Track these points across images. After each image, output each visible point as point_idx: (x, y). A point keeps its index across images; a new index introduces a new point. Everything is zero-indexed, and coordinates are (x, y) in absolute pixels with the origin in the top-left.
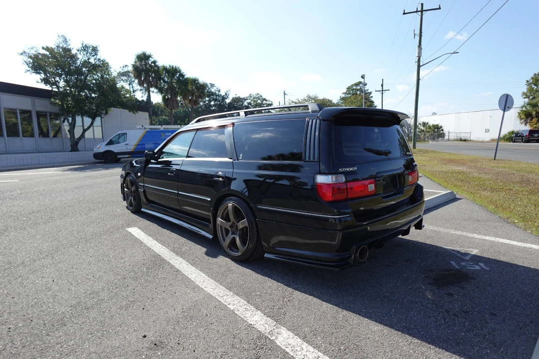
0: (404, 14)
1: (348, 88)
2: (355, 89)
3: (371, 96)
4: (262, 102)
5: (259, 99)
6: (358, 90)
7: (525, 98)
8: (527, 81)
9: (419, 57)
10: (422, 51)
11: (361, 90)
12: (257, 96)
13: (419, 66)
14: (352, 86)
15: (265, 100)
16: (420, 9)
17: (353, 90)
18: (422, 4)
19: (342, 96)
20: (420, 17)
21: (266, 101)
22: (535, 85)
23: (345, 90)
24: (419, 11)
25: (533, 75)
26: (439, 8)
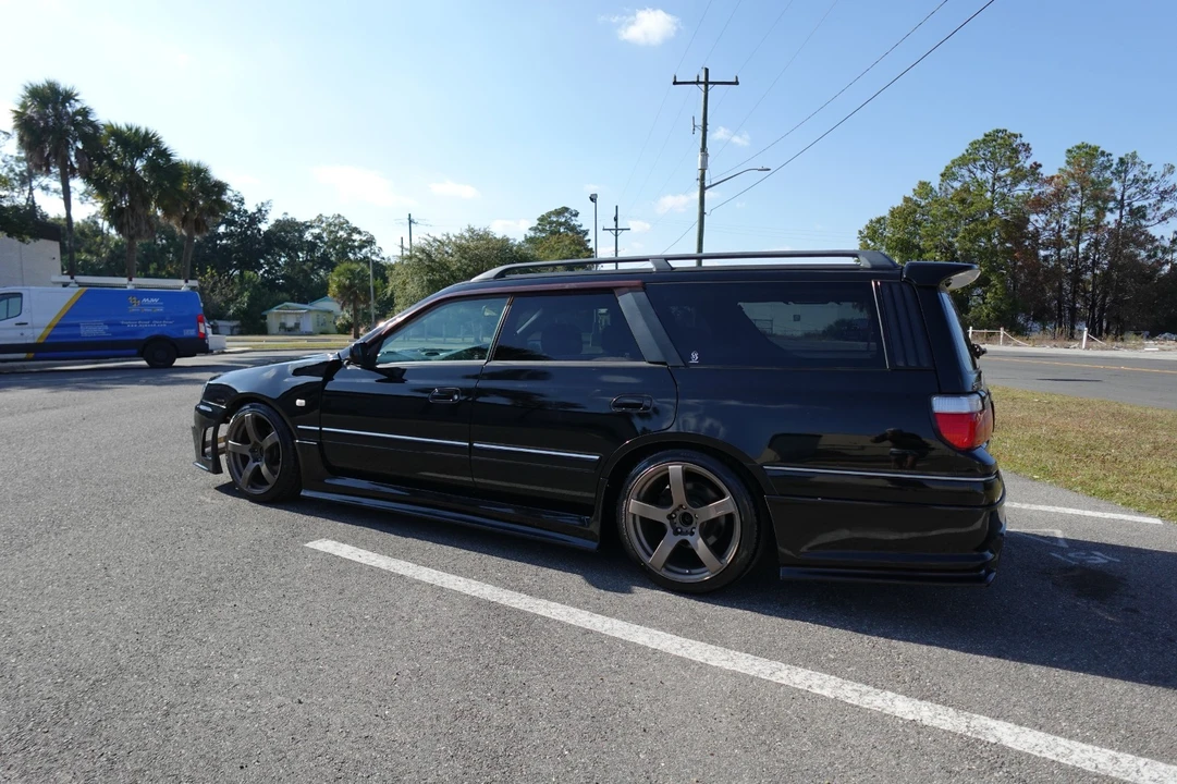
0: (675, 83)
1: (542, 219)
2: (555, 222)
3: (587, 238)
4: (350, 235)
5: (342, 229)
6: (561, 224)
8: (860, 232)
9: (703, 170)
11: (566, 224)
12: (336, 222)
13: (703, 189)
14: (550, 214)
15: (356, 230)
16: (702, 79)
17: (551, 223)
18: (707, 70)
19: (528, 235)
20: (703, 94)
21: (360, 233)
22: (872, 240)
23: (535, 223)
24: (702, 83)
25: (867, 223)
26: (737, 83)
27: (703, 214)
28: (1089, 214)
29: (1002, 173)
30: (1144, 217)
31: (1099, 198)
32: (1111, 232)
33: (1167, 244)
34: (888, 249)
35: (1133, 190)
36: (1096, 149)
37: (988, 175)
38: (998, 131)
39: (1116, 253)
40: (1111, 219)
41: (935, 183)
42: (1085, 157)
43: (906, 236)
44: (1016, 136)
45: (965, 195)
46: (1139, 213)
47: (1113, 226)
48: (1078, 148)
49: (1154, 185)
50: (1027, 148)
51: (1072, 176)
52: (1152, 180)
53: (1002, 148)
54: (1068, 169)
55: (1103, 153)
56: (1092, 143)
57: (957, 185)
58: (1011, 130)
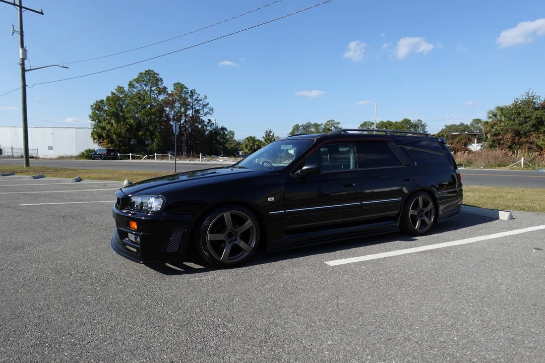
7: (92, 120)
8: (92, 106)
13: (24, 71)
16: (17, 3)
20: (19, 13)
22: (98, 111)
24: (17, 5)
25: (95, 102)
26: (42, 13)
27: (24, 86)
28: (183, 110)
29: (153, 89)
30: (199, 113)
31: (185, 104)
32: (190, 117)
33: (206, 124)
34: (108, 115)
35: (195, 103)
36: (183, 85)
37: (147, 88)
38: (150, 71)
39: (192, 125)
40: (190, 112)
41: (126, 88)
42: (180, 87)
43: (115, 111)
44: (156, 74)
45: (140, 96)
46: (197, 112)
47: (191, 115)
48: (177, 83)
49: (201, 102)
50: (162, 80)
51: (176, 94)
52: (201, 100)
53: (151, 78)
54: (174, 91)
55: (185, 87)
56: (182, 83)
57: (135, 90)
58: (155, 72)
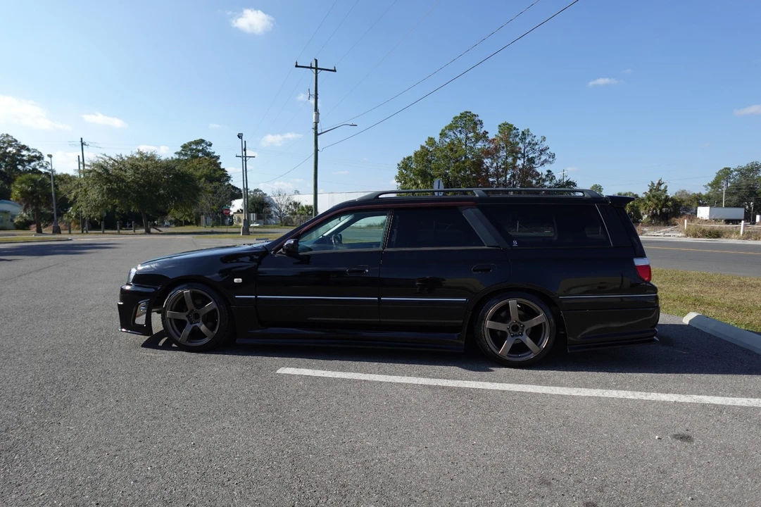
0: (297, 66)
1: (184, 147)
2: (193, 149)
3: (218, 162)
4: (19, 151)
5: (11, 146)
6: (199, 151)
7: (398, 182)
8: (399, 165)
9: (316, 123)
10: (320, 116)
11: (203, 151)
12: (5, 140)
13: (316, 135)
14: (190, 144)
15: (24, 147)
16: (314, 66)
17: (192, 150)
18: (316, 61)
19: (174, 157)
20: (314, 75)
21: (28, 150)
22: (405, 170)
23: (179, 149)
24: (313, 68)
25: (402, 159)
26: (335, 71)
27: (316, 150)
28: (510, 160)
29: (470, 135)
30: (534, 163)
31: (514, 152)
32: (520, 170)
33: (544, 177)
34: (414, 175)
35: (528, 148)
36: (512, 126)
37: (463, 136)
38: (467, 112)
39: (524, 182)
40: (520, 163)
41: (437, 139)
42: (507, 129)
43: (424, 168)
44: (475, 115)
45: (452, 146)
46: (531, 161)
47: (521, 167)
48: (504, 124)
49: (537, 147)
50: (481, 123)
51: (501, 139)
52: (537, 144)
53: (468, 121)
54: (500, 135)
55: (515, 128)
56: (510, 123)
57: (448, 140)
58: (473, 113)
